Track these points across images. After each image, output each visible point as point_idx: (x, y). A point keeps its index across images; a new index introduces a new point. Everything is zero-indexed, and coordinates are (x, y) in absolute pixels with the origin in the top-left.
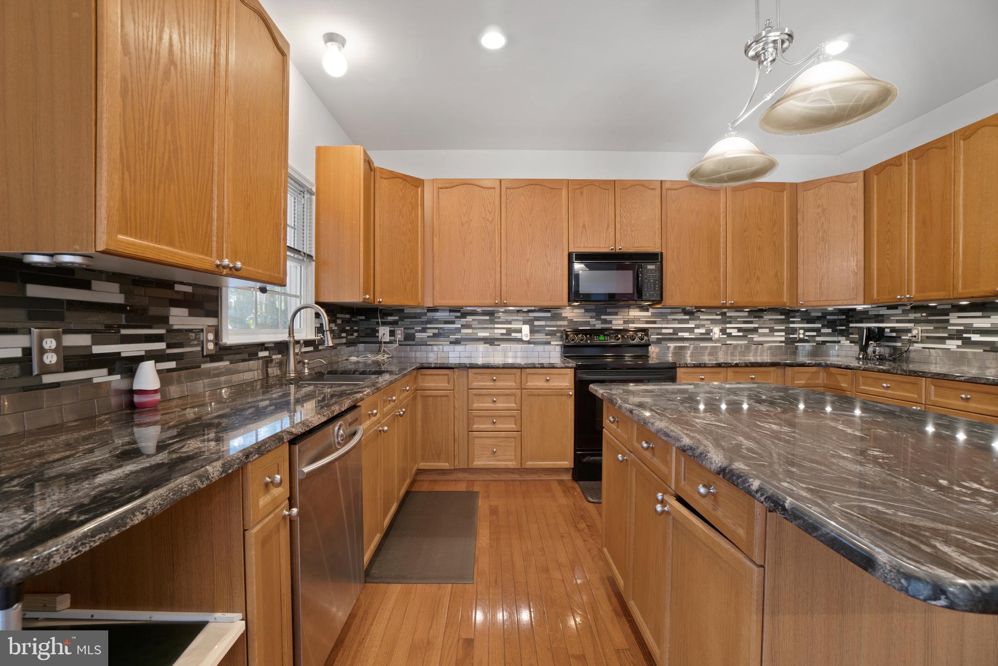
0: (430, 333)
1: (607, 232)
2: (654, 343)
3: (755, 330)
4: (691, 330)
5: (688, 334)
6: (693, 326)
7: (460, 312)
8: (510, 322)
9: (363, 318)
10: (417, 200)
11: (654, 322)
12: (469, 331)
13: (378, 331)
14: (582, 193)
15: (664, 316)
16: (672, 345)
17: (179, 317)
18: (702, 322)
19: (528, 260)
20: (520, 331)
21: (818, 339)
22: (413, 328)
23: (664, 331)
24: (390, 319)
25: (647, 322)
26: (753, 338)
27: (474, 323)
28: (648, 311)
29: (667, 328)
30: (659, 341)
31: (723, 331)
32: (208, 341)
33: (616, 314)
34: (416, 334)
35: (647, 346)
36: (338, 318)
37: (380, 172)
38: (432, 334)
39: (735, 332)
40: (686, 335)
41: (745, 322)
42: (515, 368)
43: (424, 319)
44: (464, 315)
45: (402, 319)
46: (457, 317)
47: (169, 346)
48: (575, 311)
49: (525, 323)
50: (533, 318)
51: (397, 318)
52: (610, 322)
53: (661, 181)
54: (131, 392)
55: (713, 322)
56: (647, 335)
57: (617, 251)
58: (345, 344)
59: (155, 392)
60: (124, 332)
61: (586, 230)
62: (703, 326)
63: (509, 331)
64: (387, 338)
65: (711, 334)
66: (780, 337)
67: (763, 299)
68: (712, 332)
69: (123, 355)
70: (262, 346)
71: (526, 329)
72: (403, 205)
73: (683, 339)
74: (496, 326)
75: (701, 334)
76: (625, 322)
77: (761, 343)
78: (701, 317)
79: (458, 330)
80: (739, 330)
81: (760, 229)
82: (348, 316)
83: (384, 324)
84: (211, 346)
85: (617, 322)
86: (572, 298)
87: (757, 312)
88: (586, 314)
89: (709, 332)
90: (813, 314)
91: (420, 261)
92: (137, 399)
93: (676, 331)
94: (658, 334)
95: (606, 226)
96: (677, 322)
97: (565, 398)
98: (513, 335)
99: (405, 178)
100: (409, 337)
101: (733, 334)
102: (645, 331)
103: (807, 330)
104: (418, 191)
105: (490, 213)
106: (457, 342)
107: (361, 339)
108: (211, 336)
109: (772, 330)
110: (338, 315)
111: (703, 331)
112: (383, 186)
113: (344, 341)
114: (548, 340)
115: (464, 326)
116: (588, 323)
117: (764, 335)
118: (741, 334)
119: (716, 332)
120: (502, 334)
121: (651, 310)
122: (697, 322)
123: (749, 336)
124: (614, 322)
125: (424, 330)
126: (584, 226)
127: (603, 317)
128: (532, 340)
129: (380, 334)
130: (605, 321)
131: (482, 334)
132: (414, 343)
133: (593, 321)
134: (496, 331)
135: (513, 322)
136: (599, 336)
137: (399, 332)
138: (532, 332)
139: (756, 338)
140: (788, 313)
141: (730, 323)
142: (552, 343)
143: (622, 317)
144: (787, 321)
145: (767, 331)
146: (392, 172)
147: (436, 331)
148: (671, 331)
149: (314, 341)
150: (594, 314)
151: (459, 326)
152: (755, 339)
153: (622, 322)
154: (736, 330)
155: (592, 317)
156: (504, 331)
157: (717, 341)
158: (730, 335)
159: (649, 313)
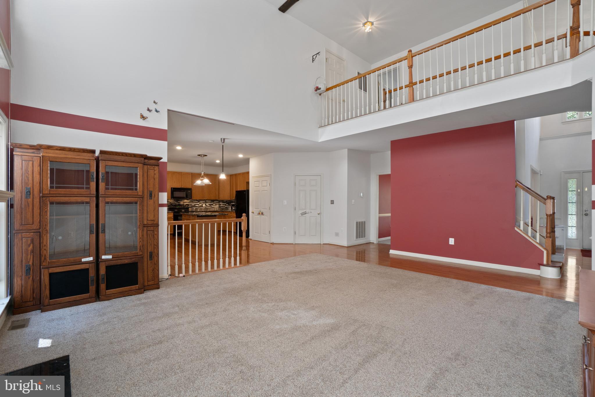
2: (190, 207)
3: (212, 205)
4: (198, 205)
11: (190, 203)
14: (174, 175)
15: (192, 202)
16: (195, 208)
21: (225, 206)
23: (192, 205)
29: (193, 204)
30: (191, 207)
31: (205, 205)
33: (181, 201)
35: (188, 208)
39: (208, 205)
40: (197, 206)
41: (210, 203)
48: (172, 200)
52: (180, 203)
53: (192, 173)
55: (203, 203)
56: (188, 206)
57: (182, 188)
61: (175, 183)
66: (218, 206)
67: (213, 198)
73: (197, 207)
76: (183, 203)
77: (214, 207)
78: (201, 202)
80: (209, 204)
85: (182, 203)
86: (172, 197)
87: (213, 201)
88: (174, 201)
89: (202, 205)
90: (225, 201)
95: (179, 182)
96: (195, 203)
97: (171, 219)
102: (188, 205)
103: (223, 204)
109: (216, 205)
111: (201, 205)
116: (175, 203)
117: (214, 205)
119: (204, 205)
121: (189, 200)
127: (178, 202)
130: (179, 203)
136: (177, 206)
139: (213, 206)
140: (219, 201)
141: (207, 203)
144: (219, 203)
145: (215, 205)
148: (194, 205)
150: (176, 201)
157: (204, 207)
158: (207, 206)
159: (189, 201)
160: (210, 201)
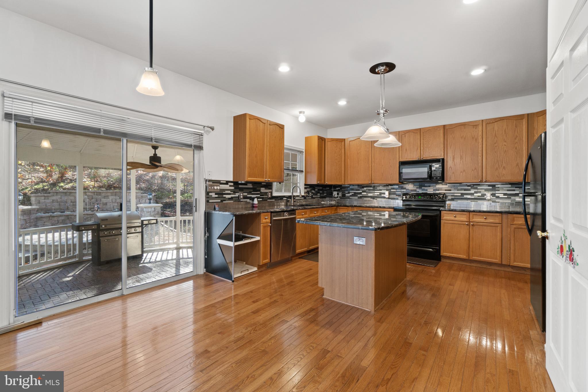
0: (351, 194)
1: (417, 151)
2: (449, 200)
3: (516, 195)
4: (472, 194)
5: (470, 196)
6: (473, 192)
7: (361, 186)
8: (381, 190)
9: (328, 188)
10: (342, 147)
11: (450, 190)
12: (365, 193)
13: (332, 193)
14: (405, 136)
17: (263, 190)
18: (479, 190)
19: (382, 166)
20: (384, 194)
22: (345, 192)
23: (455, 194)
24: (337, 189)
25: (446, 190)
26: (515, 199)
27: (368, 190)
28: (447, 185)
29: (458, 193)
31: (493, 195)
32: (269, 195)
33: (429, 186)
34: (346, 194)
35: (445, 201)
36: (316, 189)
37: (327, 140)
38: (351, 195)
39: (501, 196)
41: (508, 190)
42: (370, 207)
43: (349, 189)
44: (363, 187)
45: (341, 189)
46: (360, 188)
47: (260, 196)
49: (387, 190)
50: (391, 188)
51: (339, 188)
53: (444, 125)
54: (253, 204)
55: (486, 190)
56: (445, 196)
57: (421, 159)
58: (319, 197)
59: (257, 204)
60: (252, 193)
61: (407, 152)
62: (480, 192)
63: (381, 194)
64: (336, 196)
65: (485, 196)
68: (486, 195)
69: (252, 197)
70: (284, 197)
71: (387, 193)
72: (336, 150)
73: (467, 199)
74: (375, 191)
75: (478, 196)
76: (434, 190)
78: (478, 188)
79: (361, 193)
80: (505, 194)
81: (505, 142)
82: (321, 188)
83: (335, 191)
84: (270, 196)
85: (430, 190)
88: (415, 187)
89: (483, 195)
91: (343, 168)
92: (254, 205)
93: (463, 194)
94: (452, 196)
95: (416, 149)
96: (463, 190)
98: (382, 195)
99: (337, 140)
100: (344, 195)
101: (500, 197)
102: (444, 194)
104: (342, 143)
105: (368, 148)
106: (361, 197)
107: (328, 196)
108: (270, 194)
110: (316, 188)
112: (328, 145)
113: (319, 196)
114: (398, 198)
115: (363, 192)
116: (415, 190)
118: (506, 197)
119: (488, 195)
120: (378, 195)
122: (476, 190)
123: (512, 198)
124: (428, 190)
125: (349, 193)
126: (406, 150)
127: (423, 188)
128: (390, 198)
129: (334, 194)
131: (369, 195)
132: (345, 198)
133: (418, 190)
134: (375, 194)
135: (382, 190)
136: (419, 196)
137: (340, 193)
138: (389, 194)
141: (499, 190)
142: (399, 199)
143: (432, 188)
146: (332, 139)
147: (353, 193)
148: (460, 194)
149: (304, 196)
150: (418, 186)
151: (361, 191)
152: (516, 200)
153: (432, 190)
154: (503, 195)
155: (417, 188)
156: (379, 194)
157: (489, 200)
158: (498, 197)
159: (447, 186)
160: (510, 186)
